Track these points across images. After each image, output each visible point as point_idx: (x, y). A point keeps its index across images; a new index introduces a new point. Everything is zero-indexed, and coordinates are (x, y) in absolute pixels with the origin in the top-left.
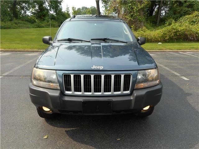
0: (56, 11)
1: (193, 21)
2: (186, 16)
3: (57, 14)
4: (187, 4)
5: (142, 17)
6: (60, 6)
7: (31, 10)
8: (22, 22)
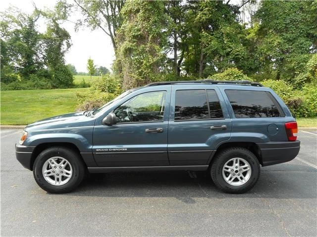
4: (231, 57)
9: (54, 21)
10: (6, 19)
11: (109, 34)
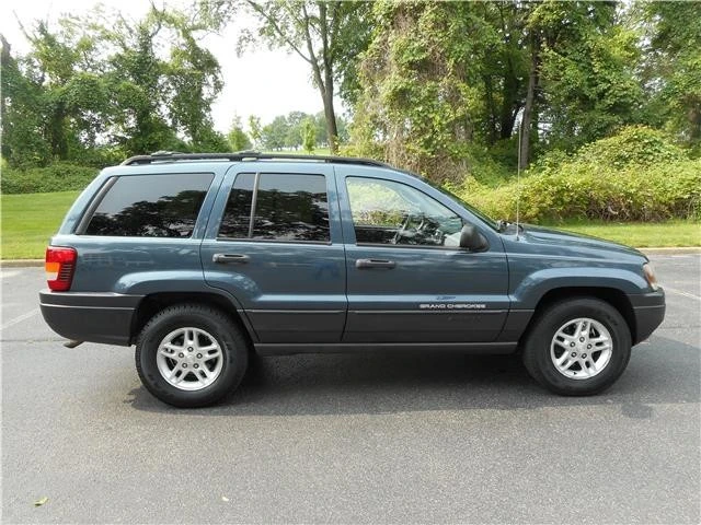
0: (192, 132)
1: (620, 157)
2: (599, 142)
3: (195, 140)
4: (609, 102)
5: (462, 146)
6: (207, 114)
7: (111, 129)
8: (79, 168)
9: (186, 33)
10: (91, 33)
11: (310, 58)
